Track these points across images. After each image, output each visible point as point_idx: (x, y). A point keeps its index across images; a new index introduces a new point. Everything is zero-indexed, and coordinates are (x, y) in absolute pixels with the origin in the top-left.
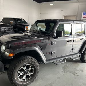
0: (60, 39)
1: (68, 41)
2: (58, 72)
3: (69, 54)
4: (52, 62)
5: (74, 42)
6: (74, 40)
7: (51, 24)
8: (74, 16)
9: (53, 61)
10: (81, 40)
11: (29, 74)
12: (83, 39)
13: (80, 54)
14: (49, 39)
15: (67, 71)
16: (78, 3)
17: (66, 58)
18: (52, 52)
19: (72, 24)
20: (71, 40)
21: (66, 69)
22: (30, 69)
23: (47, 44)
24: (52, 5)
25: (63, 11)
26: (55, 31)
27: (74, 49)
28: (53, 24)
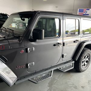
1: (54, 45)
4: (29, 80)
6: (64, 43)
10: (74, 42)
12: (77, 41)
17: (53, 70)
20: (59, 44)
21: (53, 86)
25: (57, 7)
27: (64, 56)
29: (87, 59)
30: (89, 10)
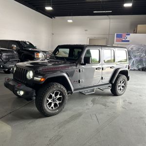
0: (87, 66)
1: (96, 69)
2: (87, 104)
3: (99, 84)
5: (103, 70)
6: (103, 68)
7: (75, 50)
8: (104, 38)
9: (81, 91)
10: (111, 68)
11: (58, 102)
12: (113, 67)
13: (111, 85)
14: (76, 66)
15: (97, 104)
16: (109, 20)
17: (95, 88)
18: (79, 81)
19: (101, 50)
20: (99, 68)
22: (58, 96)
23: (74, 71)
24: (70, 21)
25: (87, 30)
26: (83, 57)
27: (103, 79)
28: (80, 50)
29: (123, 85)
30: (129, 35)
